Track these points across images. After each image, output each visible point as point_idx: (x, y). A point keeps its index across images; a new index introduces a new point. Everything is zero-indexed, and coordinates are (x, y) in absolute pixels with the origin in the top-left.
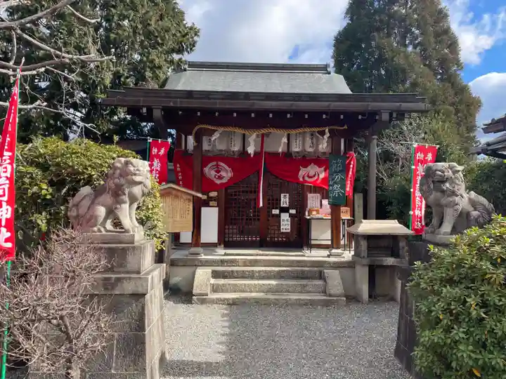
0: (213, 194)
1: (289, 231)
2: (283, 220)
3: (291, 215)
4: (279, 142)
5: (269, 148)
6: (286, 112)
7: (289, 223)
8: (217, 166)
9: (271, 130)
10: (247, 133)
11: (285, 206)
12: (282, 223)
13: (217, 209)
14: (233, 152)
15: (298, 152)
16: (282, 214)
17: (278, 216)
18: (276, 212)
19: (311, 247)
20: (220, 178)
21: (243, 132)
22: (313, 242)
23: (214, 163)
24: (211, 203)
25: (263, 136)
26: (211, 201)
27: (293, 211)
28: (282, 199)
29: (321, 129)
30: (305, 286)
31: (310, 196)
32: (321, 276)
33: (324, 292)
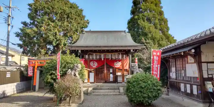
4: (109, 56)
5: (107, 57)
6: (109, 50)
9: (107, 53)
10: (101, 54)
11: (111, 72)
14: (98, 59)
15: (114, 59)
17: (110, 75)
19: (118, 82)
20: (94, 65)
21: (100, 54)
22: (118, 81)
24: (92, 72)
25: (105, 55)
28: (110, 70)
29: (119, 53)
30: (114, 91)
32: (119, 89)
33: (119, 92)
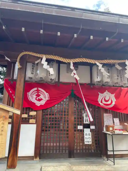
0: (33, 113)
1: (91, 143)
2: (86, 134)
3: (92, 131)
7: (91, 136)
8: (38, 90)
9: (84, 60)
11: (87, 123)
12: (85, 137)
13: (35, 125)
14: (51, 79)
15: (99, 82)
16: (85, 129)
17: (82, 131)
18: (80, 127)
20: (40, 100)
23: (36, 89)
24: (31, 121)
26: (32, 119)
27: (93, 127)
28: (85, 118)
31: (105, 115)
